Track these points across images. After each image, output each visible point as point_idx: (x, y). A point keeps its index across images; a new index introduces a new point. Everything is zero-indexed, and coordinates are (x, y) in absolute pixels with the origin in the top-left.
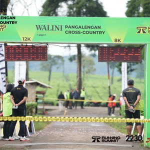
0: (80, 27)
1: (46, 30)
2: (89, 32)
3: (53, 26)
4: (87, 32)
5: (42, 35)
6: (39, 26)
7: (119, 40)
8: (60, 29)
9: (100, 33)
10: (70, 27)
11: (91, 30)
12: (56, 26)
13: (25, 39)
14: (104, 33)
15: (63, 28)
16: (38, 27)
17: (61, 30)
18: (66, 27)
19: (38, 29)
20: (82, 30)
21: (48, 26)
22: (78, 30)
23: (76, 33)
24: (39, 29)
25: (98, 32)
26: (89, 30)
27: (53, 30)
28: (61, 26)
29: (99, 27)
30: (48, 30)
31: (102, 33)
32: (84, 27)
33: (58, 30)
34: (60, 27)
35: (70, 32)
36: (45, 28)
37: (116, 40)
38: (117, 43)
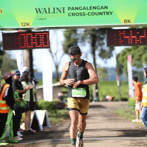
0: (84, 8)
1: (46, 13)
2: (95, 14)
3: (54, 8)
4: (93, 14)
5: (42, 19)
6: (39, 9)
7: (129, 21)
8: (62, 11)
9: (108, 13)
10: (73, 9)
11: (97, 11)
12: (57, 8)
13: (23, 24)
14: (111, 13)
15: (66, 10)
16: (38, 11)
17: (64, 12)
18: (69, 8)
19: (37, 12)
20: (86, 12)
21: (49, 9)
22: (82, 11)
23: (81, 14)
24: (39, 12)
25: (104, 12)
26: (95, 11)
27: (54, 13)
28: (64, 8)
29: (106, 8)
30: (49, 13)
31: (110, 14)
32: (89, 8)
33: (60, 12)
34: (62, 9)
35: (73, 14)
36: (46, 11)
37: (125, 21)
38: (127, 24)
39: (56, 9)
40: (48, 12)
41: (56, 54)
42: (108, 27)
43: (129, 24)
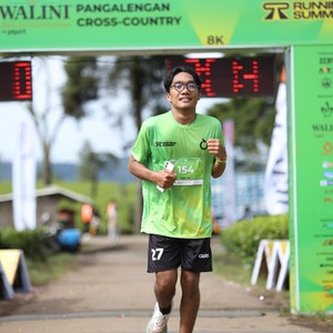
0: (115, 8)
1: (25, 17)
2: (140, 21)
3: (44, 8)
4: (135, 21)
5: (16, 33)
6: (8, 8)
7: (218, 40)
8: (63, 14)
9: (169, 21)
10: (88, 8)
11: (144, 15)
12: (52, 8)
14: (178, 21)
15: (72, 11)
16: (6, 12)
17: (67, 17)
18: (79, 8)
19: (4, 16)
20: (120, 16)
21: (32, 8)
22: (111, 15)
23: (106, 22)
24: (8, 16)
25: (162, 19)
26: (139, 14)
27: (44, 17)
28: (66, 7)
29: (166, 7)
30: (32, 17)
31: (175, 22)
32: (125, 8)
33: (59, 16)
34: (63, 9)
35: (89, 22)
36: (24, 13)
37: (210, 40)
38: (215, 46)
39: (48, 9)
40: (28, 14)
41: (44, 117)
42: (169, 53)
43: (220, 46)
